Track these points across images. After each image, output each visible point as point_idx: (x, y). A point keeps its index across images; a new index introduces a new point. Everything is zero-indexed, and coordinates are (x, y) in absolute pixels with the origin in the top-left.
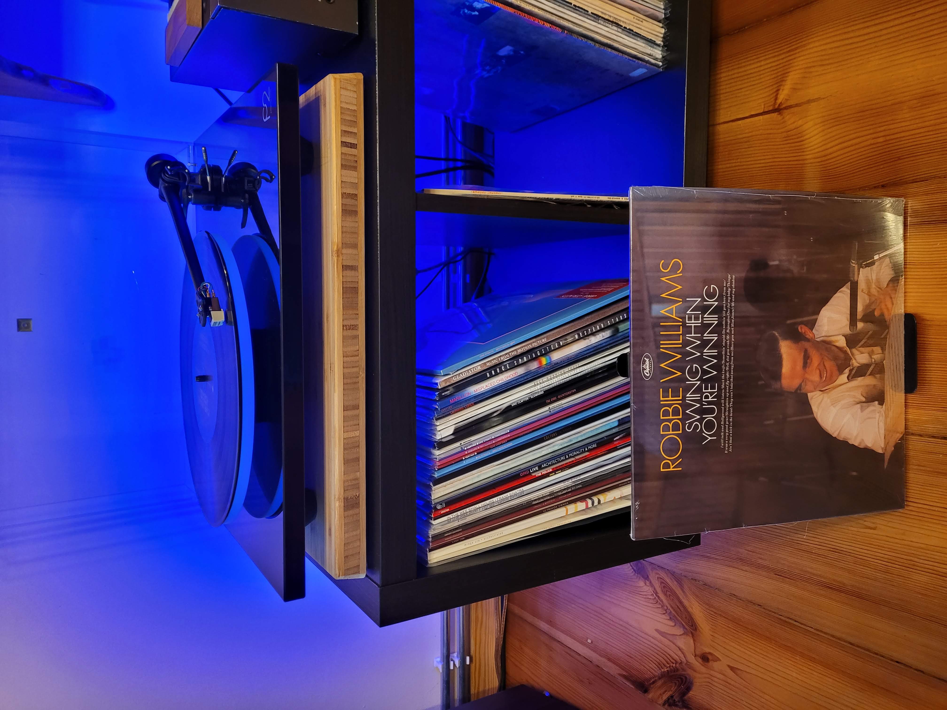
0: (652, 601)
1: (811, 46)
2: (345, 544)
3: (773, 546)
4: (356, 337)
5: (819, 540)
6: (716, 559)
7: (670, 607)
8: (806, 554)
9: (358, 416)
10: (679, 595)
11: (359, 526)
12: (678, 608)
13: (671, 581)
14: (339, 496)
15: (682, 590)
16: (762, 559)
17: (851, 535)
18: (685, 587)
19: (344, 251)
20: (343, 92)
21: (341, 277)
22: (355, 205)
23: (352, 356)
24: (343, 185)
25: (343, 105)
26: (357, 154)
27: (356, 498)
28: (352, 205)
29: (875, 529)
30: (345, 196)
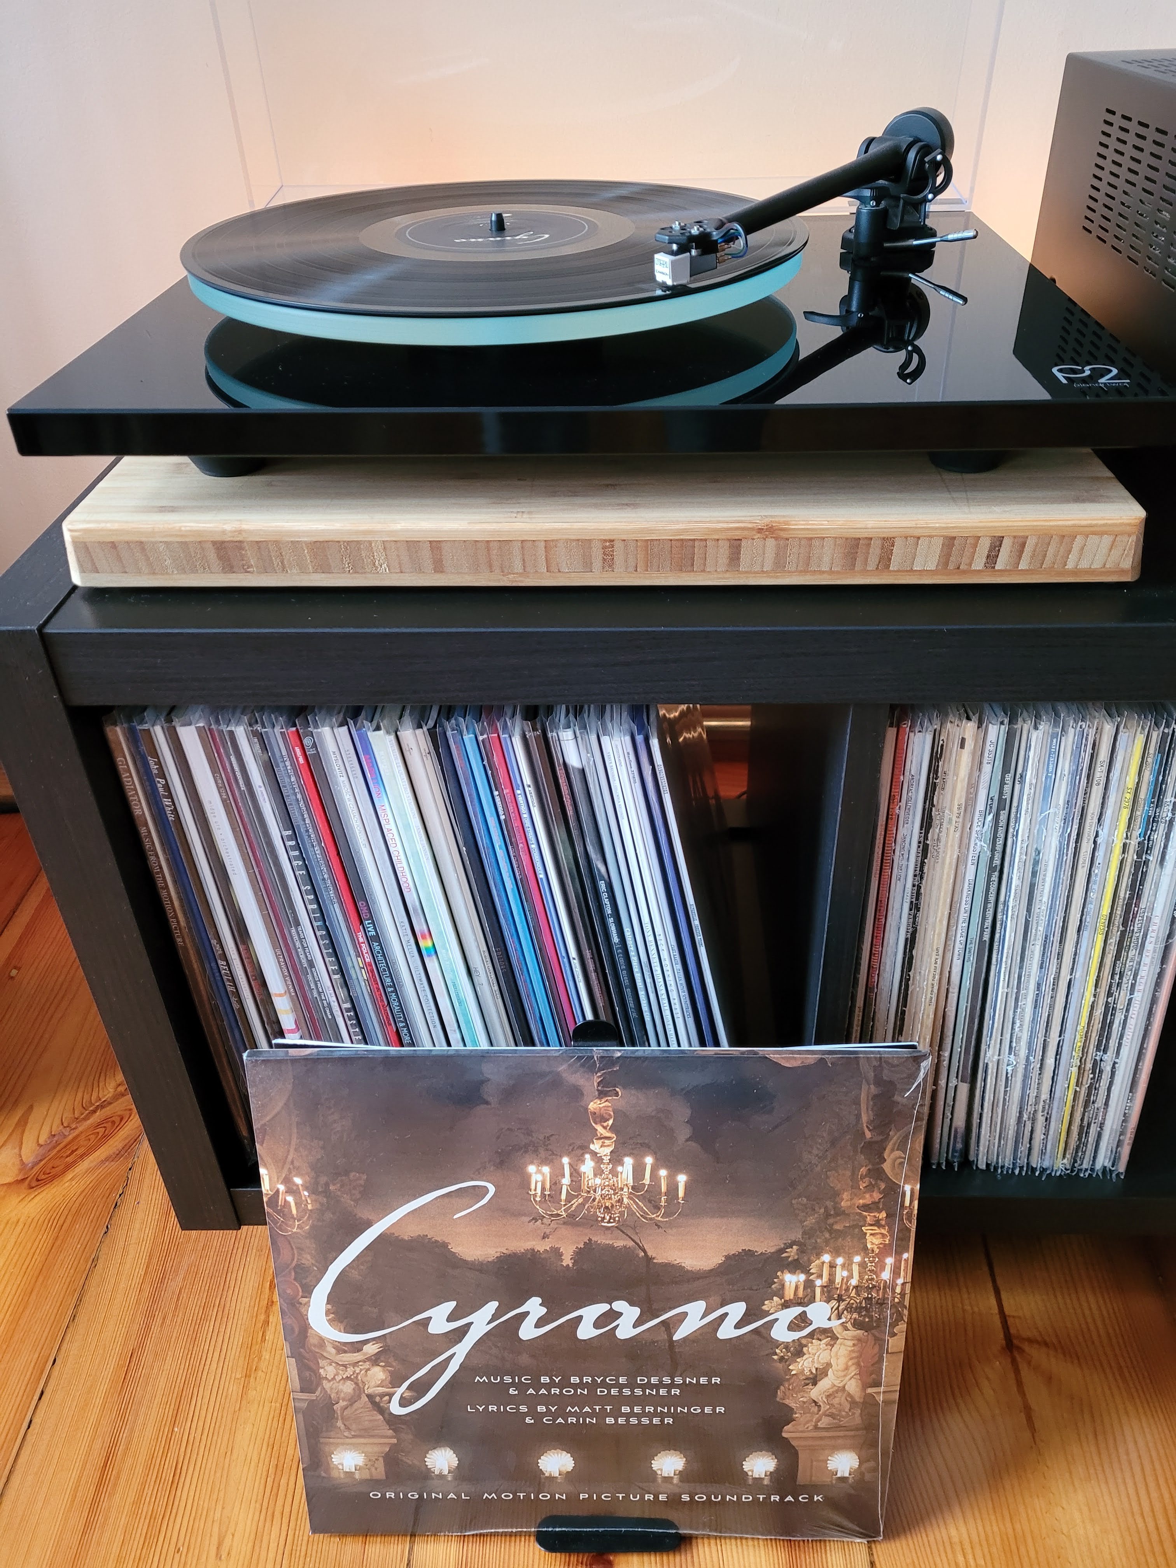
0: (86, 1097)
2: (141, 542)
3: (188, 1344)
4: (588, 566)
5: (197, 1440)
6: (165, 1228)
7: (75, 1134)
8: (170, 1414)
9: (420, 570)
10: (97, 1153)
11: (183, 571)
12: (73, 1152)
13: (125, 1136)
14: (245, 531)
15: (107, 1159)
16: (163, 1323)
17: (206, 1505)
18: (114, 1165)
19: (771, 543)
20: (1107, 540)
21: (716, 537)
22: (866, 564)
23: (547, 559)
24: (911, 541)
25: (1079, 541)
26: (973, 568)
27: (243, 565)
28: (866, 559)
29: (219, 1556)
30: (888, 542)
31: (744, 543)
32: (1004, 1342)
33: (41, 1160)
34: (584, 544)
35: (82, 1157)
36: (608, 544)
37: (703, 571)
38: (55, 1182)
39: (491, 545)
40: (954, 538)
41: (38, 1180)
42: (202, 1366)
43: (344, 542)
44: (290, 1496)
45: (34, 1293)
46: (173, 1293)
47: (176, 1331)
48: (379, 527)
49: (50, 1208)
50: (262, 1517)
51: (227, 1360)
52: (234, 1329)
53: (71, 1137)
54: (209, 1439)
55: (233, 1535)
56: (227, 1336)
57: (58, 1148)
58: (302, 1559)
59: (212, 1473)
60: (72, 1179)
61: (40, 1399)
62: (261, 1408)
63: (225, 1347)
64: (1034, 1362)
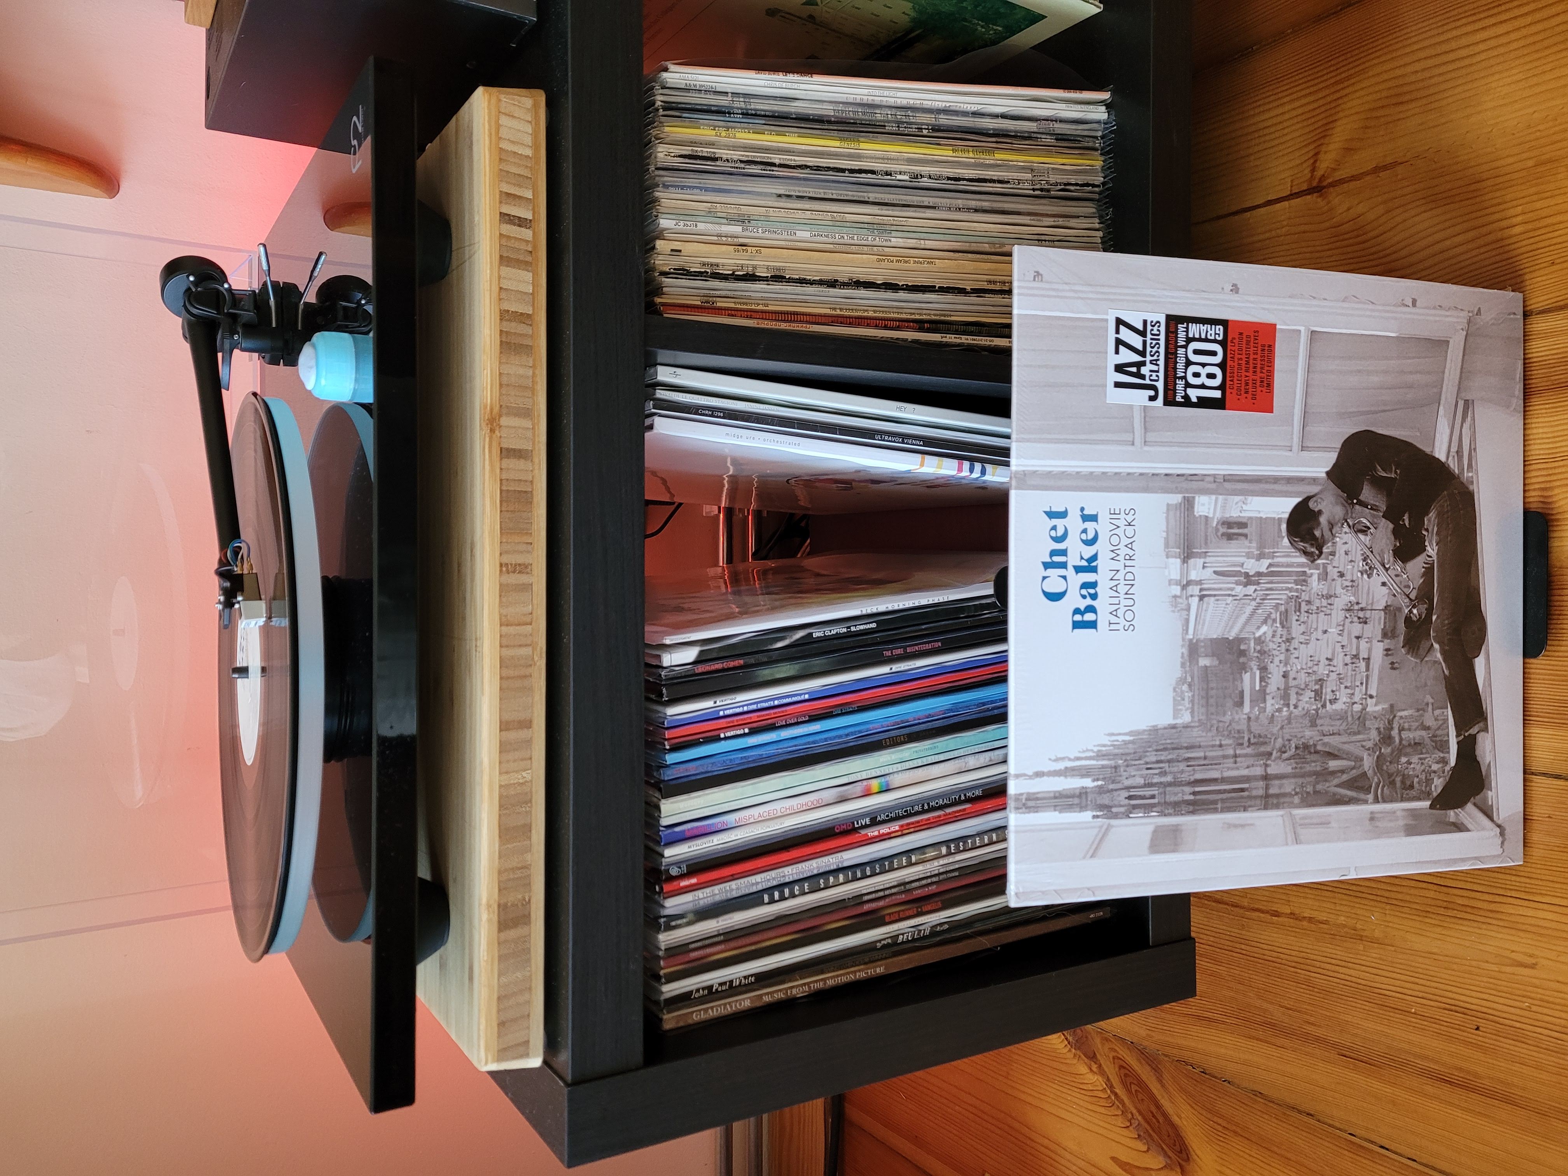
0: (1102, 1102)
1: (1373, 72)
2: (499, 998)
3: (1333, 999)
4: (527, 588)
5: (1423, 988)
6: (1224, 1023)
7: (1138, 1115)
8: (1398, 1016)
9: (529, 742)
10: (1155, 1091)
11: (529, 960)
12: (1154, 1116)
13: (1139, 1064)
14: (488, 901)
15: (1161, 1083)
16: (1312, 1024)
17: (1485, 979)
18: (1166, 1076)
19: (505, 421)
20: (504, 120)
21: (498, 471)
22: (526, 335)
23: (519, 625)
24: (503, 295)
25: (504, 145)
26: (531, 239)
27: (523, 905)
28: (521, 335)
29: (1533, 966)
30: (505, 315)
31: (505, 446)
32: (1315, 195)
33: (1163, 1149)
34: (504, 590)
35: (1158, 1106)
36: (504, 569)
37: (532, 482)
38: (1183, 1134)
39: (504, 675)
40: (501, 257)
41: (1181, 1152)
42: (1353, 985)
43: (500, 810)
44: (1473, 894)
45: (1289, 1155)
46: (1283, 1014)
47: (1320, 1011)
48: (486, 778)
49: (1206, 1139)
50: (1494, 922)
51: (1347, 959)
52: (1316, 952)
53: (1140, 1118)
54: (1421, 976)
55: (1513, 951)
56: (1324, 959)
57: (1151, 1131)
58: (1533, 881)
59: (1453, 973)
60: (1180, 1117)
61: (1387, 1149)
62: (1390, 924)
63: (1333, 961)
64: (1333, 166)
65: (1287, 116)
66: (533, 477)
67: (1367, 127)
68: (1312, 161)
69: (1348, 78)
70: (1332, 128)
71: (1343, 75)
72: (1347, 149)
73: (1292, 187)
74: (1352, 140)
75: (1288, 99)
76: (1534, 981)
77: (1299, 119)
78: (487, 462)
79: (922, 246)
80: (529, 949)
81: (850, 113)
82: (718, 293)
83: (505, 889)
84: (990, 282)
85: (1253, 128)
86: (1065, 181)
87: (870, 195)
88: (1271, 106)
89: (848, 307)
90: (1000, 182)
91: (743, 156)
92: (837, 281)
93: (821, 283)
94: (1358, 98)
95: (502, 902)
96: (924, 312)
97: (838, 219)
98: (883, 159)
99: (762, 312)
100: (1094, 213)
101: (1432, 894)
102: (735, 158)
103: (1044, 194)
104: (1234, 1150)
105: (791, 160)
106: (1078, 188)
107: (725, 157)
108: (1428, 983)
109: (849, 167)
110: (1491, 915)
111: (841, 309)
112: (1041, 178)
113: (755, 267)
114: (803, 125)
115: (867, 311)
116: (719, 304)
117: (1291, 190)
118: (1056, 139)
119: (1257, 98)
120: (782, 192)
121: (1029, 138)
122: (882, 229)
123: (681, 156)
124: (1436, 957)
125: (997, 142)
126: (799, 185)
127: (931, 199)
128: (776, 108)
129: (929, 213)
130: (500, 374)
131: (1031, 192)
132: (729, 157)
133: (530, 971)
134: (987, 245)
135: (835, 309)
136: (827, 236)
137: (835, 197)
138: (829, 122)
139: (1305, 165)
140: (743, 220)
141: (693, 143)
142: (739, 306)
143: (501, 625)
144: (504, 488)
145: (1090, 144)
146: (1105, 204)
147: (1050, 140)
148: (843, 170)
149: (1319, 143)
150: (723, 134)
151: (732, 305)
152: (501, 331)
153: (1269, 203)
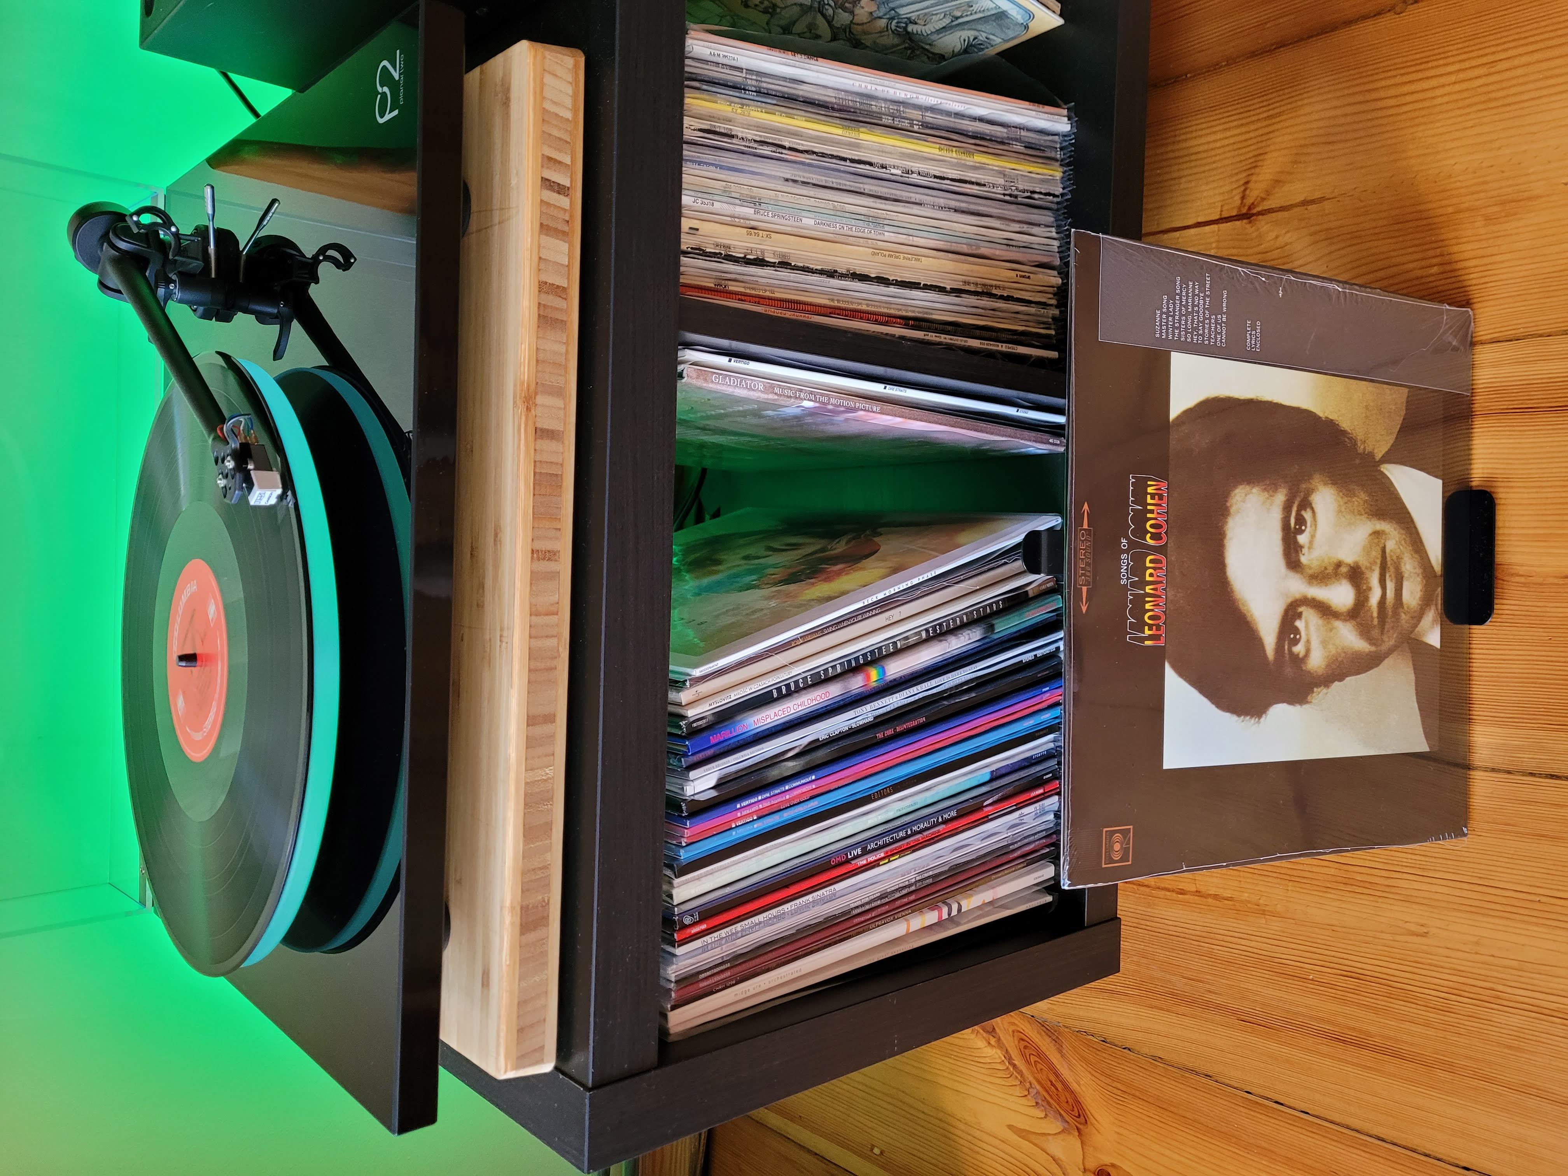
0: (1004, 1074)
1: (1308, 109)
2: (520, 1003)
3: (1235, 969)
4: (554, 576)
5: (1320, 957)
6: (1126, 995)
7: (1036, 1084)
8: (1297, 983)
9: (552, 737)
10: (1055, 1061)
11: (545, 964)
12: (1052, 1084)
13: (1038, 1036)
14: (511, 903)
15: (1060, 1052)
16: (1214, 993)
17: (1381, 948)
18: (1066, 1045)
19: (540, 399)
20: (548, 79)
21: (532, 452)
22: (562, 310)
23: (547, 615)
24: (542, 266)
25: (548, 105)
26: (568, 207)
27: (542, 906)
28: (557, 309)
29: (1425, 935)
30: (544, 287)
31: (539, 425)
32: (1245, 221)
33: (1060, 1115)
34: (535, 578)
35: (1057, 1075)
37: (562, 465)
38: (1081, 1100)
39: (532, 667)
40: (541, 224)
41: (1079, 1115)
43: (525, 808)
44: (1372, 871)
45: (1185, 1114)
46: (1186, 984)
47: (1221, 980)
48: (512, 775)
49: (1105, 1103)
50: (1392, 896)
51: (1249, 932)
52: (1220, 927)
53: (1038, 1087)
54: (1321, 946)
55: (1406, 922)
56: (1226, 933)
57: (1049, 1099)
58: (1427, 859)
59: (1351, 943)
60: (1078, 1084)
61: (1282, 1104)
62: (1292, 900)
64: (1263, 195)
65: (1218, 144)
66: (563, 460)
67: (1295, 162)
68: (1242, 188)
69: (1280, 114)
70: (1262, 160)
71: (1276, 111)
72: (1277, 181)
73: (1222, 211)
74: (1282, 172)
75: (1221, 127)
76: (1425, 948)
77: (1231, 148)
78: (523, 442)
79: (910, 243)
80: (546, 952)
81: (850, 101)
82: (729, 276)
83: (528, 890)
84: (965, 282)
85: (1185, 152)
86: (1031, 189)
87: (866, 187)
88: (1203, 132)
89: (845, 299)
90: (978, 184)
91: (756, 135)
92: (836, 271)
93: (822, 272)
94: (1290, 134)
95: (524, 903)
96: (910, 308)
97: (839, 208)
98: (879, 151)
99: (770, 299)
100: (1053, 222)
101: (1333, 872)
102: (750, 137)
103: (1012, 200)
104: (1132, 1112)
105: (799, 144)
106: (1042, 196)
107: (740, 135)
108: (1327, 952)
109: (850, 157)
110: (1387, 889)
111: (838, 301)
112: (1012, 184)
113: (763, 251)
114: (810, 110)
115: (860, 304)
116: (731, 288)
117: (1221, 215)
118: (1025, 147)
119: (1189, 124)
120: (788, 176)
121: (1002, 143)
122: (876, 222)
123: (701, 130)
124: (1334, 928)
125: (975, 145)
126: (805, 171)
127: (918, 196)
128: (785, 89)
129: (916, 210)
130: (537, 349)
131: (1002, 197)
132: (744, 135)
133: (546, 975)
134: (965, 246)
135: (833, 300)
136: (829, 225)
137: (835, 185)
138: (833, 109)
139: (1234, 192)
140: (756, 203)
141: (711, 118)
142: (748, 291)
143: (531, 615)
144: (538, 470)
145: (1053, 155)
146: (1064, 213)
147: (1019, 147)
148: (844, 159)
149: (1250, 172)
150: (739, 111)
151: (742, 290)
152: (539, 304)
153: (1199, 225)
